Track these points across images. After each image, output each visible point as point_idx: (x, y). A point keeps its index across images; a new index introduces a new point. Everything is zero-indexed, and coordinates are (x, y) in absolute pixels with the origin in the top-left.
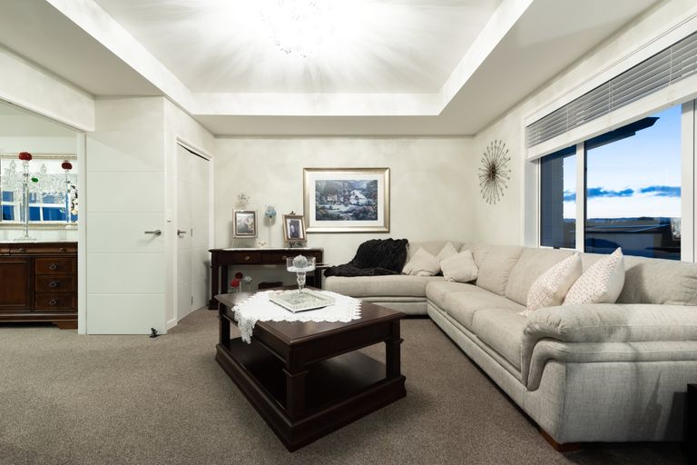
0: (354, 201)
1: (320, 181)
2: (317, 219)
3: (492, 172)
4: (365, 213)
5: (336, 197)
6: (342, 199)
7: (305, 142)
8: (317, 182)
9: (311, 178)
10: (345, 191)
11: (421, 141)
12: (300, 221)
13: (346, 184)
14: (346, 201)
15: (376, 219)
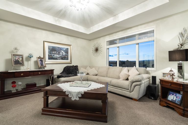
0: (61, 54)
1: (50, 46)
2: (49, 59)
3: (97, 50)
4: (65, 58)
5: (55, 52)
6: (58, 53)
7: (44, 32)
8: (49, 46)
9: (47, 45)
10: (58, 50)
11: (79, 39)
12: (43, 59)
13: (59, 48)
14: (59, 54)
15: (68, 60)
